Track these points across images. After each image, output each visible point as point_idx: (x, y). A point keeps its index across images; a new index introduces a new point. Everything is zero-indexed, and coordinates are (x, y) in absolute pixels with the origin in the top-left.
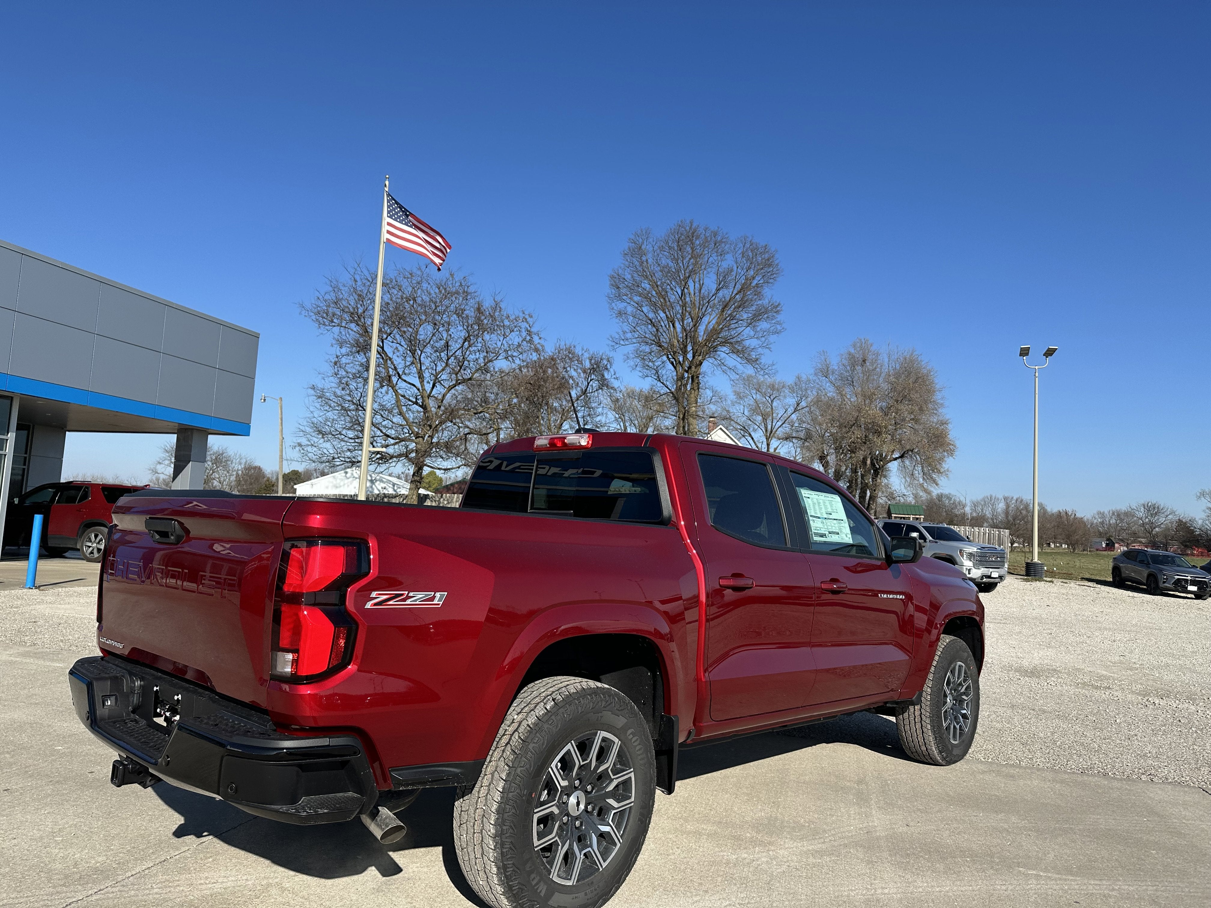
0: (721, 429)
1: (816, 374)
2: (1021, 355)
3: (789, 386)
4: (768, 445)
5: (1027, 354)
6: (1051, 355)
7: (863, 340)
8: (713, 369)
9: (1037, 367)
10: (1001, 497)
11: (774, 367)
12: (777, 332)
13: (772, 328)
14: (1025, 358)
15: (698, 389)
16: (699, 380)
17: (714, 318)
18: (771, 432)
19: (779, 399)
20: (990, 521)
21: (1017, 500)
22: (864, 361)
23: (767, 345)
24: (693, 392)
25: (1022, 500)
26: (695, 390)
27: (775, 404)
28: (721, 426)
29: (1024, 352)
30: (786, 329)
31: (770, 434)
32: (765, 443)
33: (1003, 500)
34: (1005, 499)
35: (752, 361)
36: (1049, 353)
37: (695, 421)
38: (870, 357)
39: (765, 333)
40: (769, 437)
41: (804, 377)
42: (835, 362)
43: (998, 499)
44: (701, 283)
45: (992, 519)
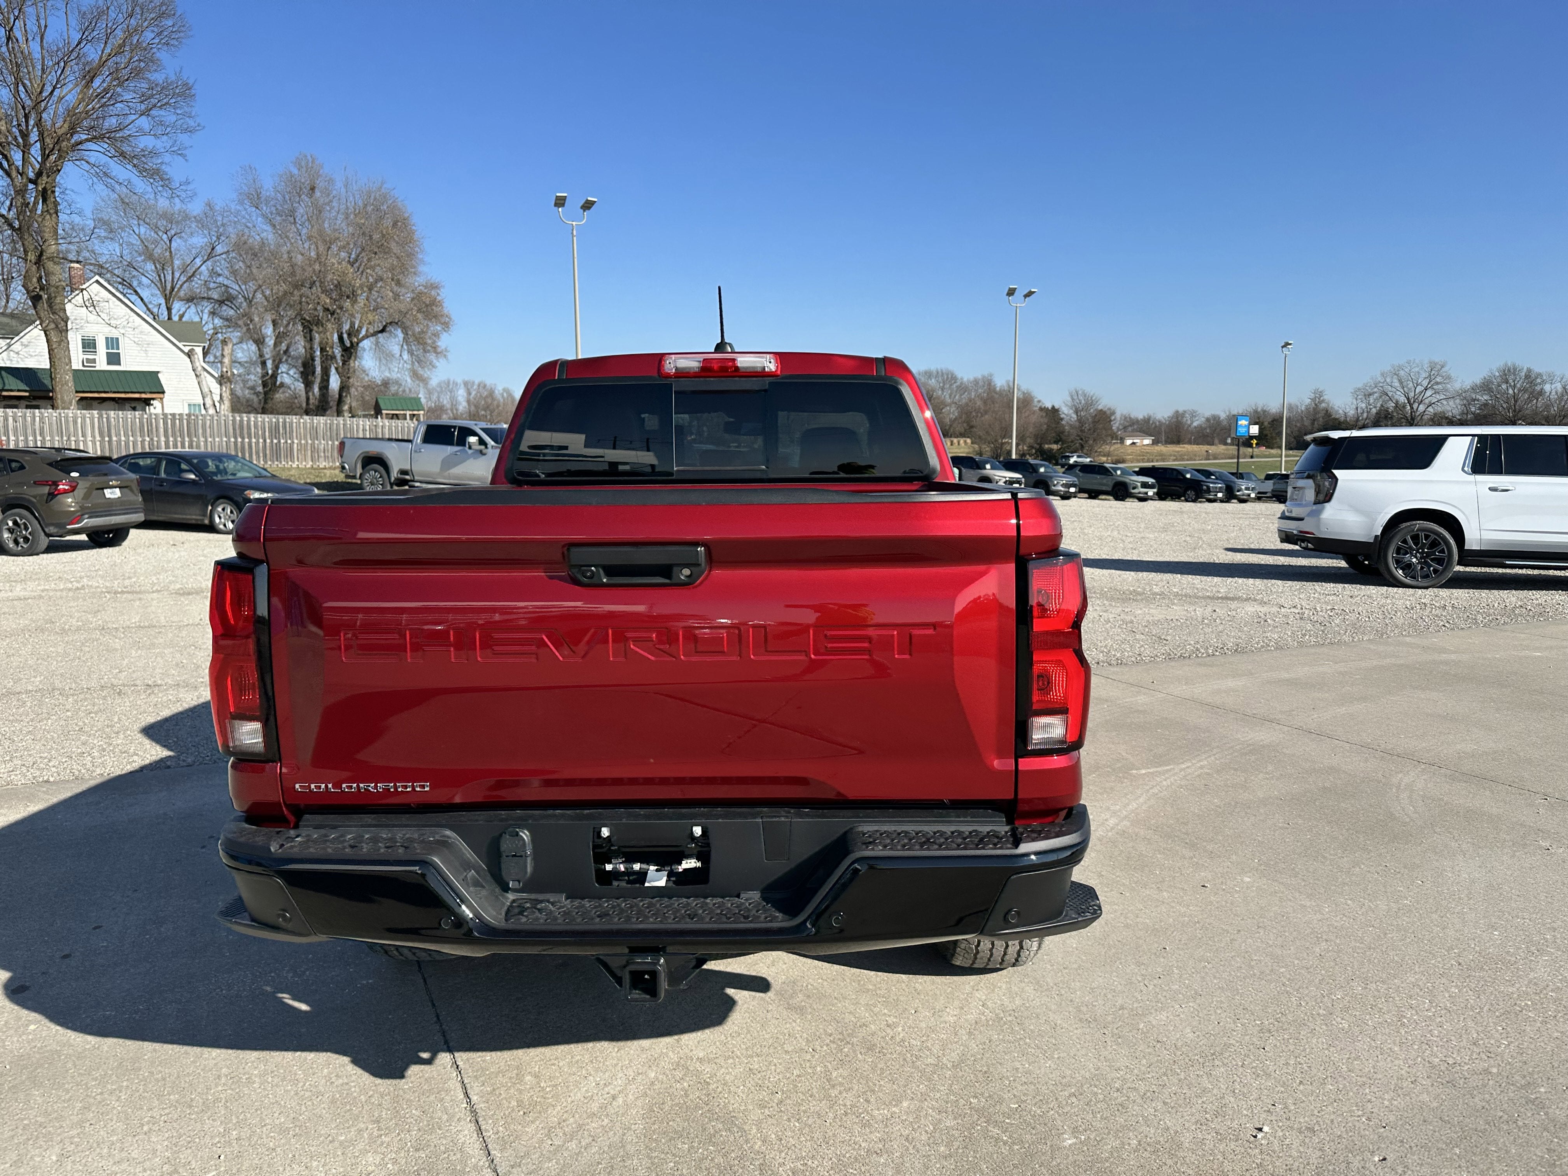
0: (97, 282)
1: (241, 203)
2: (556, 205)
3: (195, 217)
4: (169, 309)
5: (563, 205)
6: (589, 208)
7: (309, 157)
8: (90, 182)
9: (574, 223)
10: (459, 381)
11: (190, 187)
12: (188, 130)
13: (180, 122)
14: (560, 209)
15: (56, 213)
16: (55, 198)
17: (70, 91)
18: (173, 289)
19: (180, 238)
20: (449, 412)
21: (479, 385)
22: (313, 189)
23: (179, 149)
24: (48, 217)
25: (485, 386)
26: (51, 215)
27: (174, 244)
28: (97, 277)
29: (560, 202)
30: (204, 127)
31: (171, 293)
32: (163, 307)
33: (462, 386)
34: (466, 384)
35: (155, 174)
36: (588, 206)
37: (57, 268)
38: (320, 184)
39: (169, 129)
40: (170, 297)
41: (219, 205)
42: (268, 185)
43: (457, 384)
44: (43, 23)
45: (452, 410)
